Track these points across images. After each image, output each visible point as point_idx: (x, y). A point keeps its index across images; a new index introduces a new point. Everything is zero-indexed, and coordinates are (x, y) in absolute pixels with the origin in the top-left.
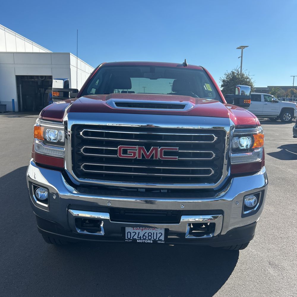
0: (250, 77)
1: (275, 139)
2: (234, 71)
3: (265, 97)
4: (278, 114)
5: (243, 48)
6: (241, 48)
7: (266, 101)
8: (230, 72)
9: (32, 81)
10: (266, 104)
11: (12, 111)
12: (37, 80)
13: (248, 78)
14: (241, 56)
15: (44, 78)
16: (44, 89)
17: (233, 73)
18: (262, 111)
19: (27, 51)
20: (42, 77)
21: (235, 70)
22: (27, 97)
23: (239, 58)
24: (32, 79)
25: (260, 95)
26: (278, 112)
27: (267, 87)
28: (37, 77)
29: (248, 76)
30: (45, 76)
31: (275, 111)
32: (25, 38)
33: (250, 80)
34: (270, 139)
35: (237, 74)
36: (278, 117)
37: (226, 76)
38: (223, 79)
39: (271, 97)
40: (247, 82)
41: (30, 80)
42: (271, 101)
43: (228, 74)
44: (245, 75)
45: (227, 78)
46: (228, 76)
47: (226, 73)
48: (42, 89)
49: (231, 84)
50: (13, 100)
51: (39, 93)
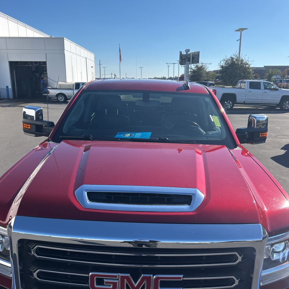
0: (249, 63)
1: (278, 136)
2: (233, 57)
3: (265, 84)
4: (278, 102)
5: (242, 30)
6: (240, 31)
7: (266, 88)
8: (228, 57)
9: (27, 67)
10: (265, 92)
11: (7, 98)
12: (31, 65)
13: (247, 64)
14: (239, 39)
15: (38, 64)
16: (39, 74)
17: (232, 58)
18: (261, 99)
19: (21, 36)
20: (36, 63)
21: (234, 55)
22: (23, 82)
23: (237, 41)
24: (26, 64)
25: (260, 83)
26: (278, 100)
27: (263, 67)
28: (31, 62)
29: (247, 62)
30: (40, 62)
31: (274, 99)
32: (18, 21)
33: (249, 66)
34: (271, 135)
35: (236, 60)
36: (278, 105)
37: (224, 62)
38: (221, 64)
39: (271, 84)
40: (246, 68)
41: (24, 65)
42: (270, 89)
43: (226, 59)
44: (245, 61)
45: (225, 64)
46: (226, 62)
47: (225, 59)
48: (37, 74)
49: (230, 70)
50: (7, 87)
51: (35, 78)
